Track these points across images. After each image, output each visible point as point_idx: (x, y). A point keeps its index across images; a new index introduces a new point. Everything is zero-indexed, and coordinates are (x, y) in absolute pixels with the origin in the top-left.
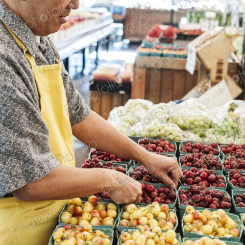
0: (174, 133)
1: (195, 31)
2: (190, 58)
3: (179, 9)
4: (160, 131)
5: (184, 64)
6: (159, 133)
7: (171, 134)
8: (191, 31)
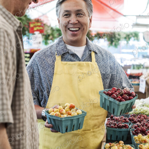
0: (148, 111)
1: (139, 74)
2: (142, 84)
3: (125, 65)
4: (140, 110)
5: (138, 89)
6: (140, 112)
7: (146, 112)
8: (136, 74)
